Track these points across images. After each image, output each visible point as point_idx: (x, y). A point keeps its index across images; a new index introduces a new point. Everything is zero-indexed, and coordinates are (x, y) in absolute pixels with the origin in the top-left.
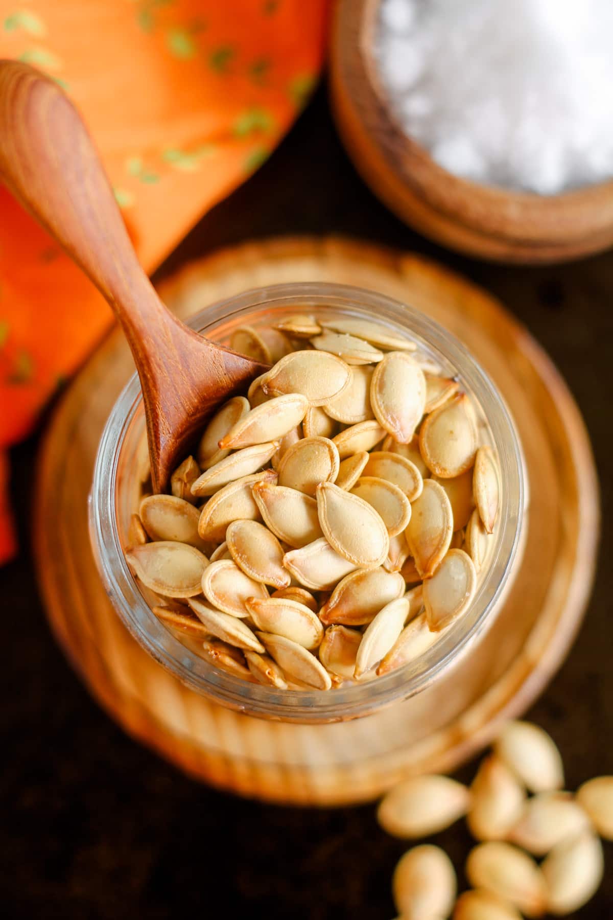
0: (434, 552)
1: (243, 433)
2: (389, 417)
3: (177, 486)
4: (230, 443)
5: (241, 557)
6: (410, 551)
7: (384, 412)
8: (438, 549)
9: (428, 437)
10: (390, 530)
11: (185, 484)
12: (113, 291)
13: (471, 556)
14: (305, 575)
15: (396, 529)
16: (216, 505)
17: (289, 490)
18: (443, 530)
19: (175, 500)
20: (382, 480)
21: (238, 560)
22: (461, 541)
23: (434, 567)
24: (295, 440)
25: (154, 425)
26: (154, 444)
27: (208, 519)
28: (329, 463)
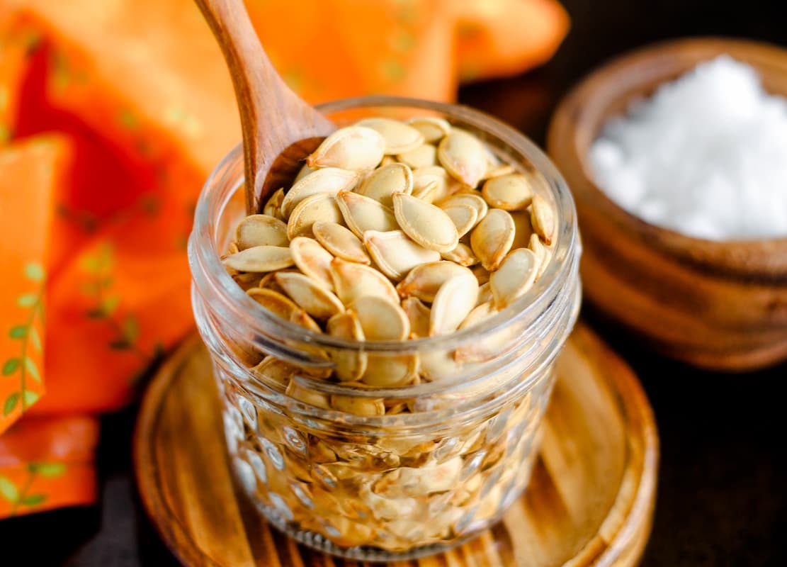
0: (500, 246)
1: (329, 150)
2: (455, 163)
3: (269, 209)
4: (318, 159)
5: (326, 239)
7: (450, 161)
8: (502, 244)
11: (276, 207)
13: (532, 251)
14: (384, 255)
15: (465, 226)
16: (304, 208)
17: (368, 199)
18: (506, 231)
19: (267, 217)
21: (322, 240)
23: (499, 259)
25: (251, 153)
26: (250, 172)
27: (296, 219)
28: (404, 180)
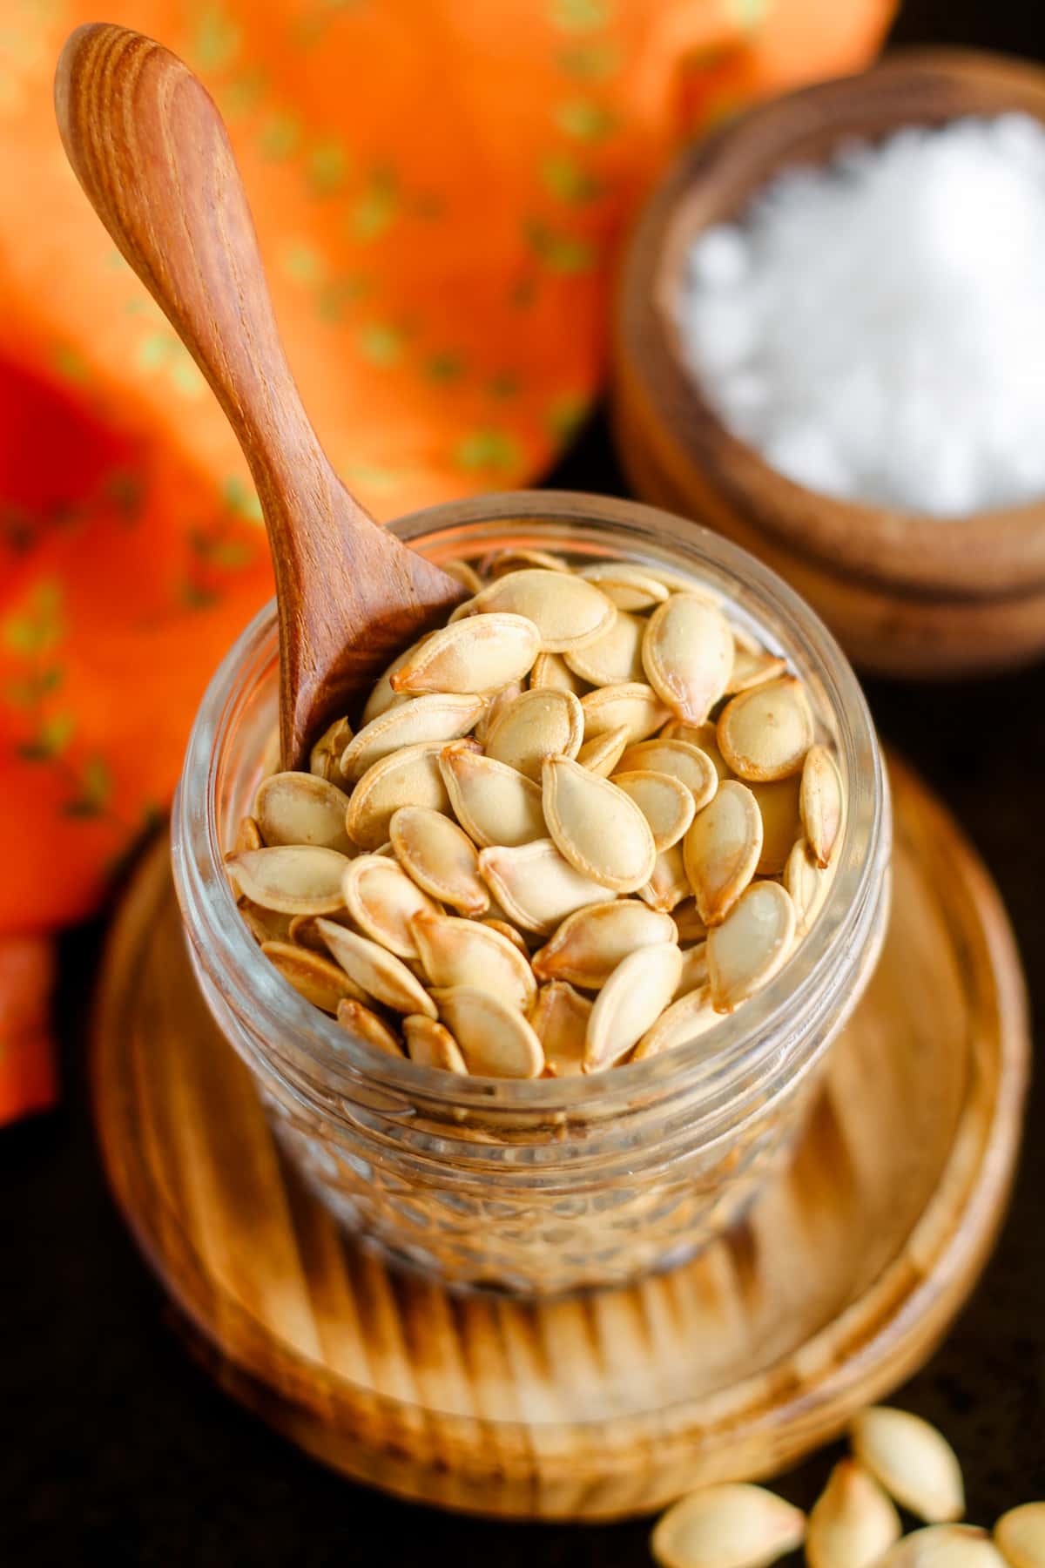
0: (729, 878)
1: (432, 662)
2: (670, 677)
3: (319, 761)
4: (410, 679)
5: (410, 856)
6: (690, 888)
7: (662, 670)
8: (735, 874)
9: (732, 723)
10: (658, 839)
11: (333, 759)
12: (243, 403)
13: (788, 891)
14: (514, 892)
15: (669, 835)
16: (378, 779)
17: (498, 764)
18: (745, 846)
19: (314, 780)
20: (655, 773)
21: (406, 860)
22: (773, 871)
23: (727, 904)
24: (514, 693)
25: (291, 650)
26: (288, 685)
27: (363, 800)
28: (567, 727)
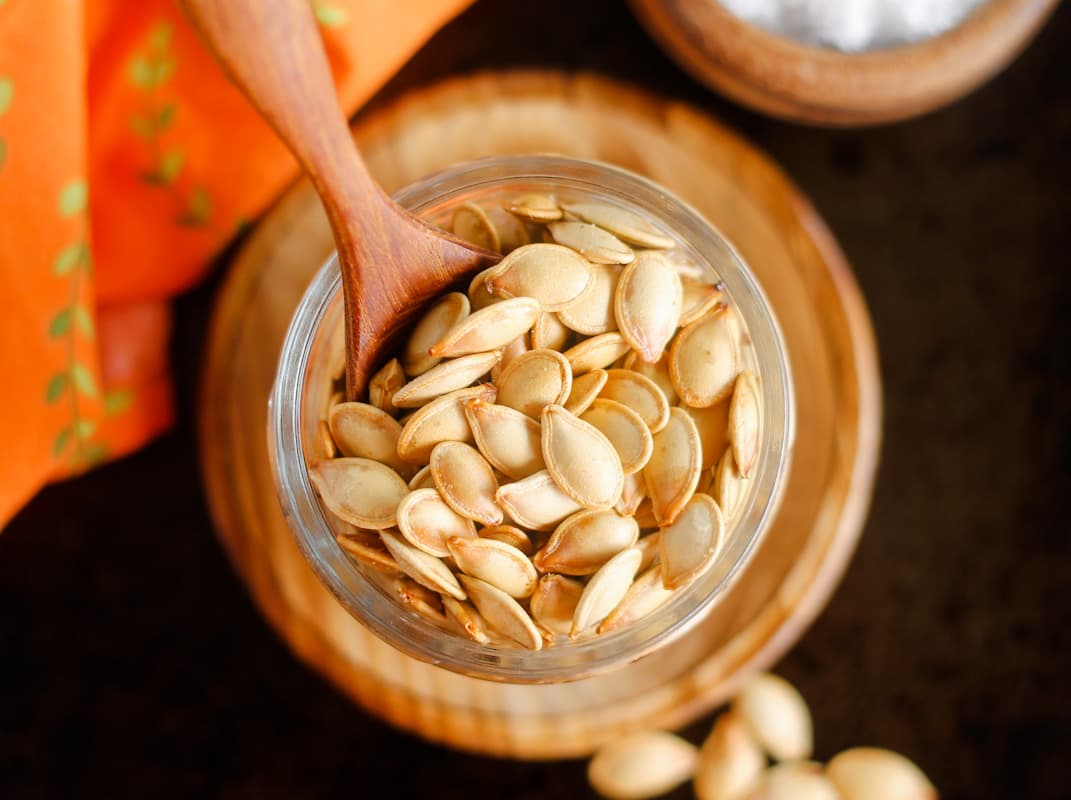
0: (677, 496)
2: (635, 331)
3: (376, 393)
4: (442, 351)
5: (446, 487)
6: (647, 491)
7: (630, 324)
8: (681, 493)
9: (680, 356)
10: (627, 466)
11: (386, 393)
13: (719, 504)
15: (633, 466)
16: (421, 422)
17: (510, 410)
18: (689, 472)
19: (373, 410)
20: (621, 405)
21: (443, 490)
22: (710, 485)
23: (675, 513)
24: (521, 350)
25: (354, 321)
26: (352, 343)
27: (410, 437)
28: (559, 382)
